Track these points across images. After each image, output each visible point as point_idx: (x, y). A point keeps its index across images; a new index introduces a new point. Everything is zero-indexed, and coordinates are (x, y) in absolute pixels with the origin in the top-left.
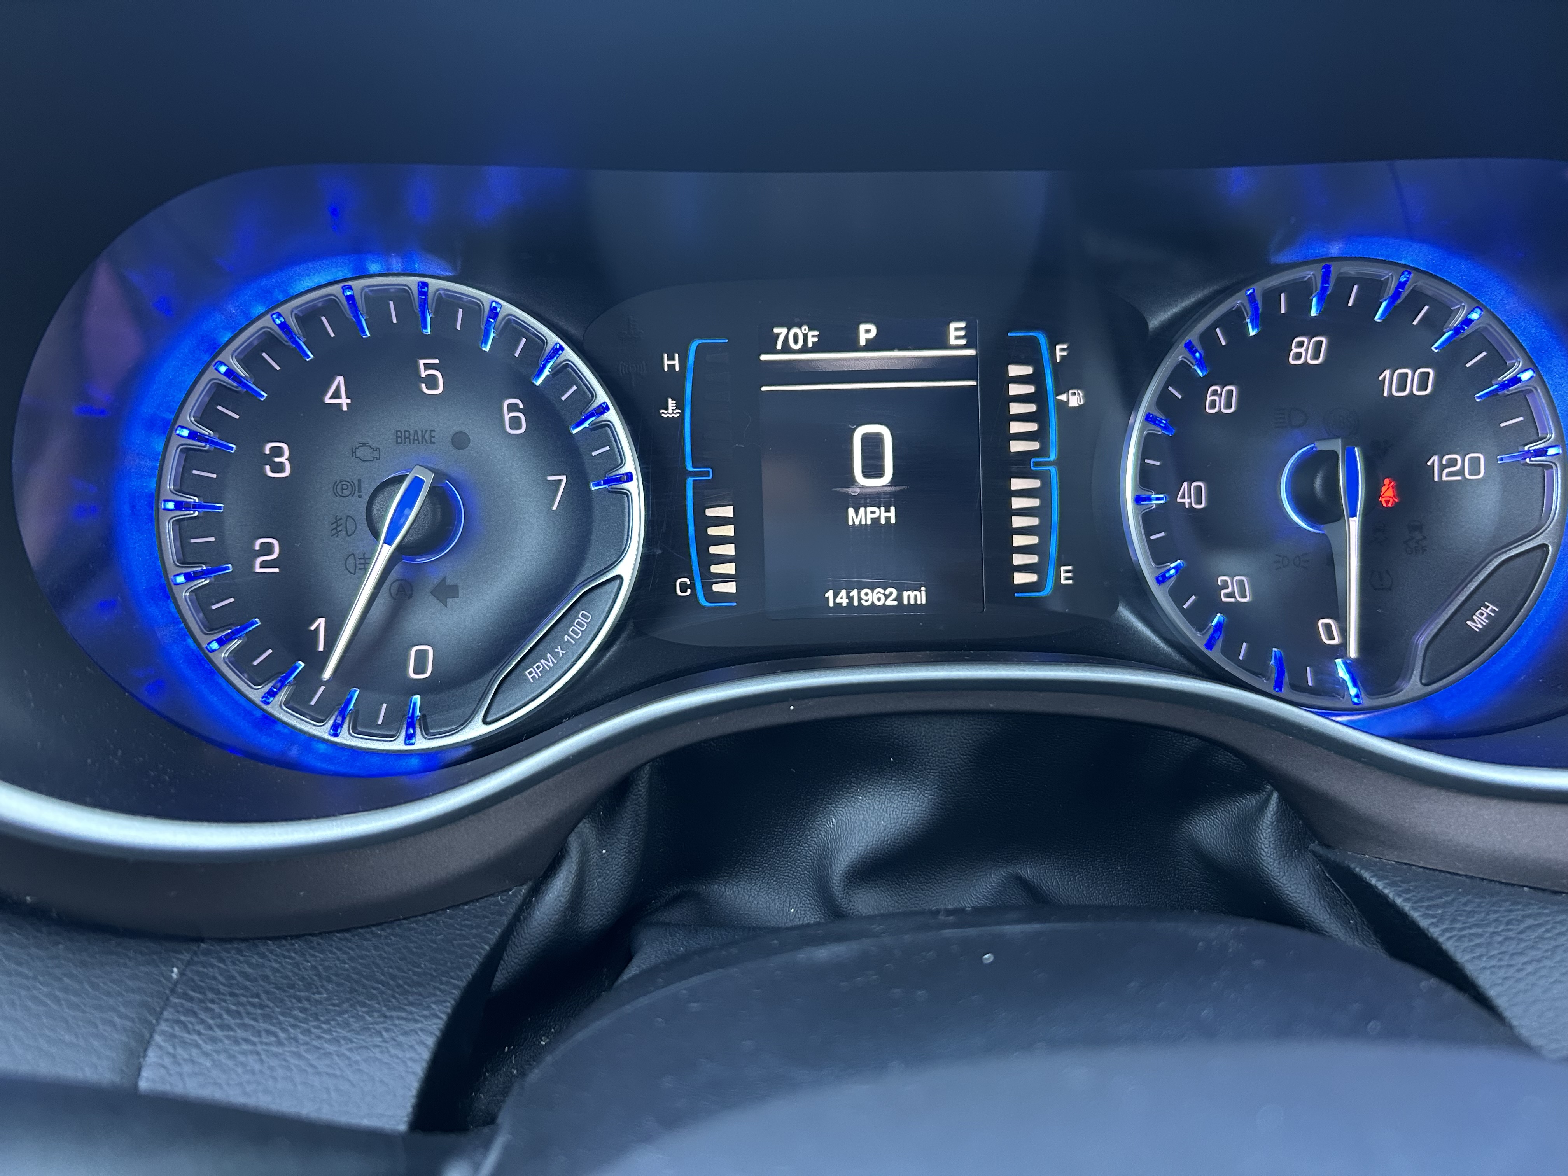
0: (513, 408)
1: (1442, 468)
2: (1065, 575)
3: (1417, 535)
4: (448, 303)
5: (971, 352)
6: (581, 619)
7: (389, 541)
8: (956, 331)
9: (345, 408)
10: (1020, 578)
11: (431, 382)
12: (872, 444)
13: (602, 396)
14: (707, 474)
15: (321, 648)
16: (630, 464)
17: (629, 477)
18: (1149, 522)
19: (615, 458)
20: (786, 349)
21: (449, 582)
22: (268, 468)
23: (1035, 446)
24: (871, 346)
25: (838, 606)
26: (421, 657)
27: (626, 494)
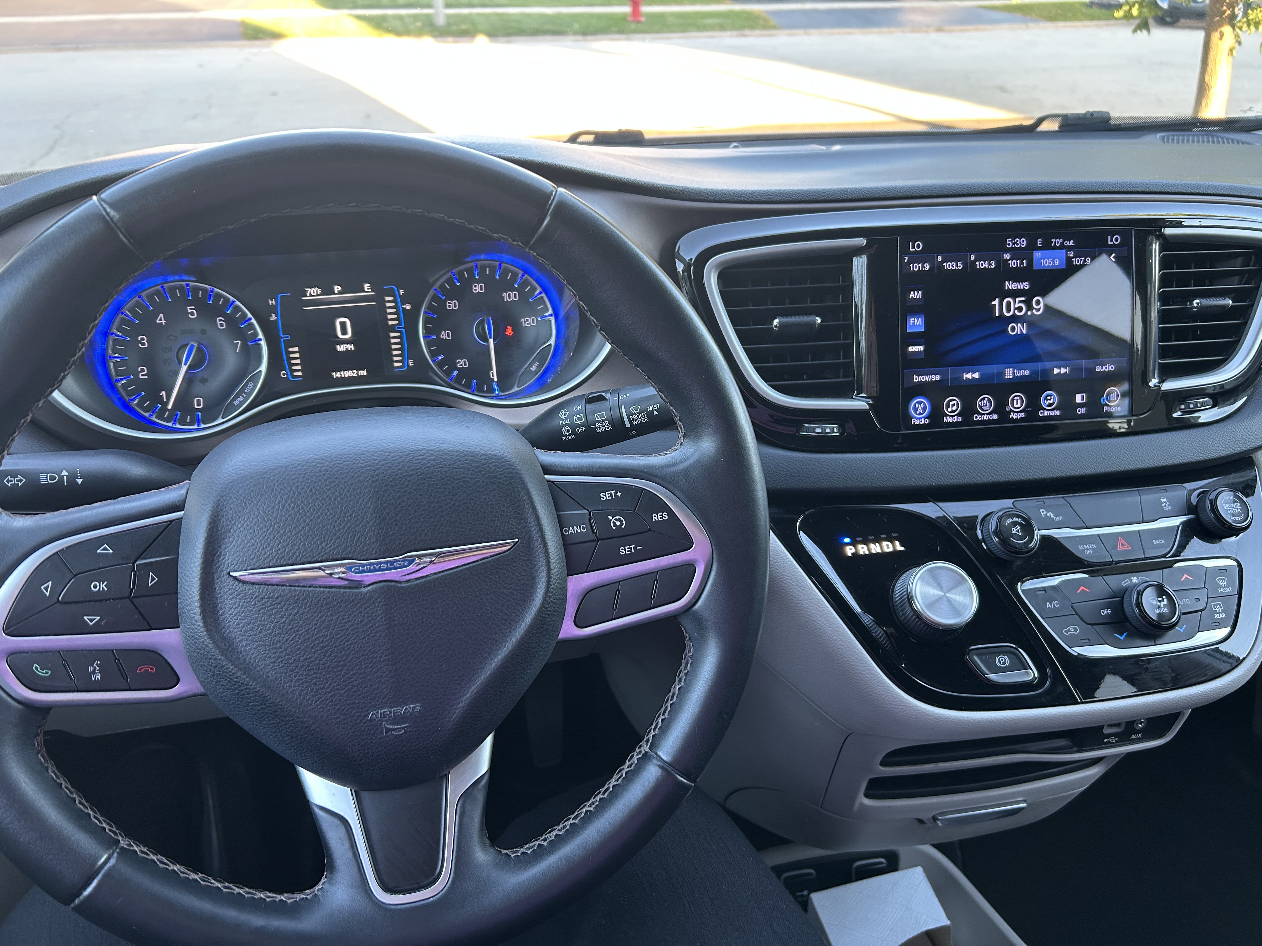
0: (220, 320)
1: (525, 322)
2: (411, 363)
3: (519, 343)
4: (197, 289)
5: (373, 293)
6: (250, 385)
7: (185, 364)
8: (367, 287)
9: (164, 324)
10: (396, 365)
11: (192, 314)
12: (343, 325)
13: (250, 315)
14: (288, 337)
15: (165, 400)
16: (261, 336)
17: (260, 340)
18: (428, 345)
19: (256, 334)
20: (311, 295)
21: (205, 377)
22: (140, 345)
23: (397, 322)
24: (340, 293)
25: (337, 377)
26: (198, 401)
27: (260, 345)
